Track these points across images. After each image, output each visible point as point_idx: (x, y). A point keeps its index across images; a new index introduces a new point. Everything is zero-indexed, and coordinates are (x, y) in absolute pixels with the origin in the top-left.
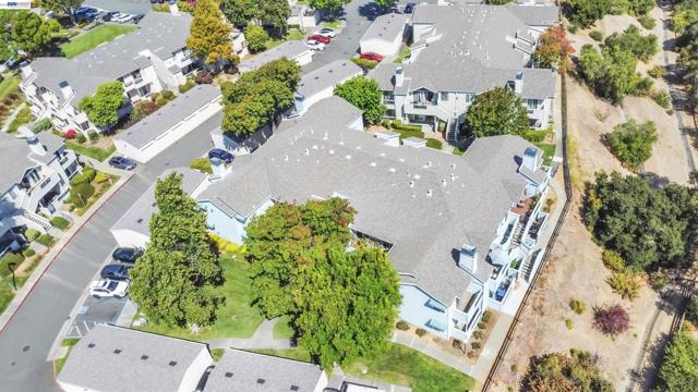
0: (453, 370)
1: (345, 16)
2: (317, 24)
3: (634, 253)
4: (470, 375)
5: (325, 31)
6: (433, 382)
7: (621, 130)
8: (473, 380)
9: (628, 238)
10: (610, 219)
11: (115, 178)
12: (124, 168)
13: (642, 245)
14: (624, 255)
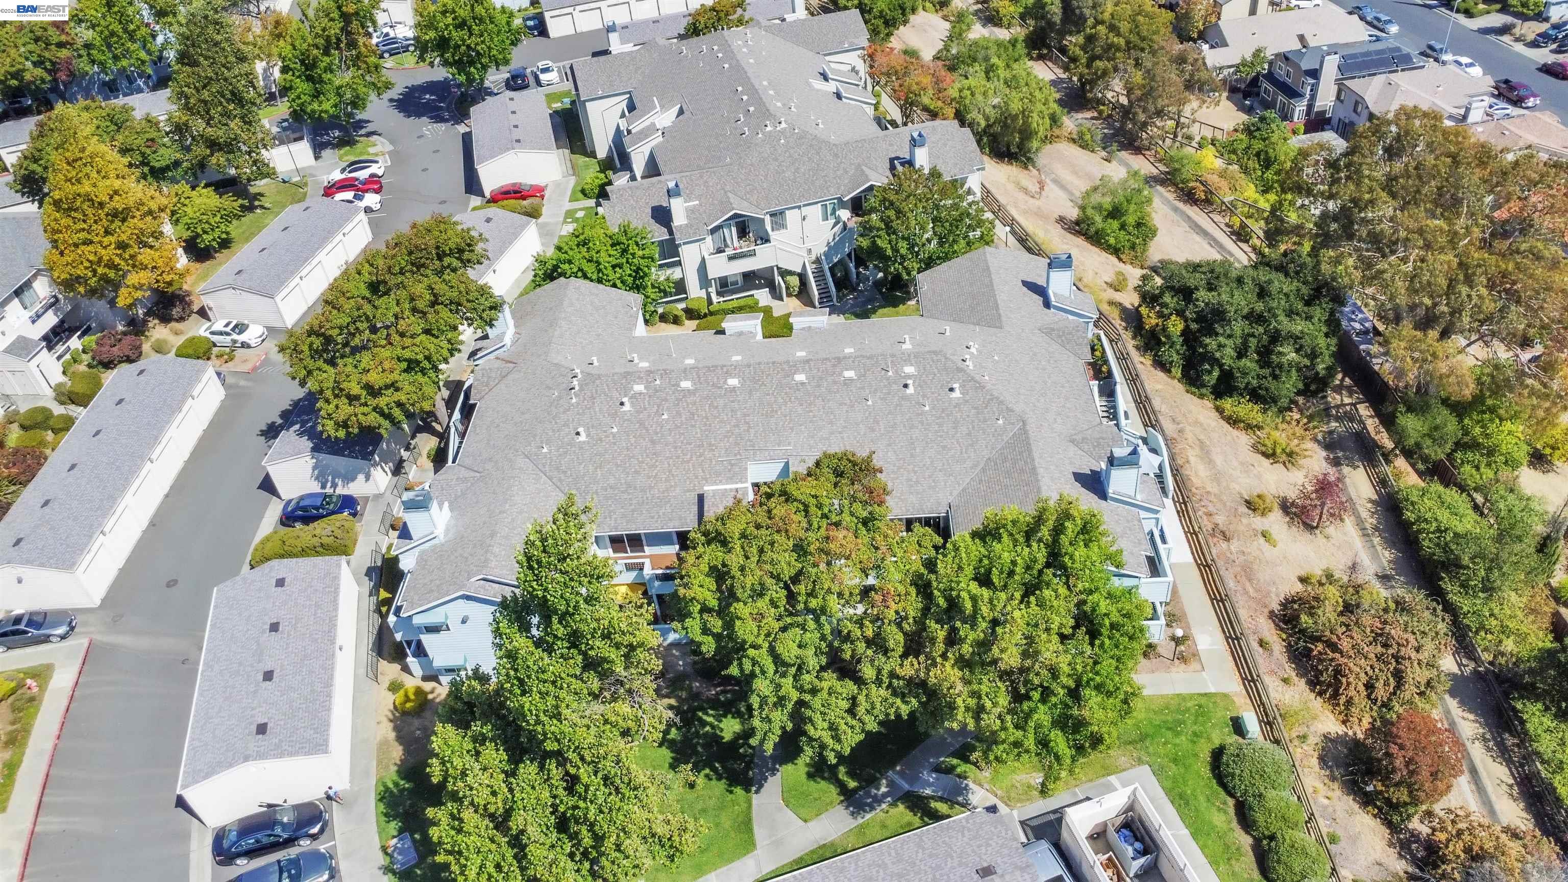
0: (1182, 698)
1: (370, 128)
2: (317, 158)
3: (1272, 385)
4: (1213, 690)
5: (355, 165)
6: (1169, 734)
7: (1096, 198)
8: (1225, 696)
9: (1249, 363)
10: (1211, 343)
11: (42, 674)
12: (46, 639)
13: (1280, 366)
14: (1256, 396)
